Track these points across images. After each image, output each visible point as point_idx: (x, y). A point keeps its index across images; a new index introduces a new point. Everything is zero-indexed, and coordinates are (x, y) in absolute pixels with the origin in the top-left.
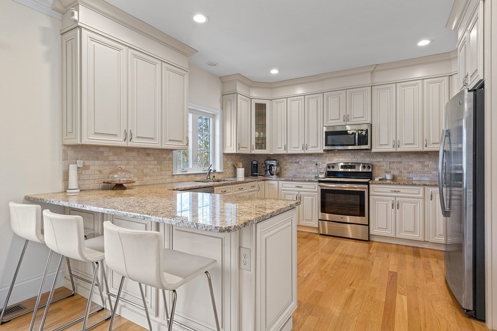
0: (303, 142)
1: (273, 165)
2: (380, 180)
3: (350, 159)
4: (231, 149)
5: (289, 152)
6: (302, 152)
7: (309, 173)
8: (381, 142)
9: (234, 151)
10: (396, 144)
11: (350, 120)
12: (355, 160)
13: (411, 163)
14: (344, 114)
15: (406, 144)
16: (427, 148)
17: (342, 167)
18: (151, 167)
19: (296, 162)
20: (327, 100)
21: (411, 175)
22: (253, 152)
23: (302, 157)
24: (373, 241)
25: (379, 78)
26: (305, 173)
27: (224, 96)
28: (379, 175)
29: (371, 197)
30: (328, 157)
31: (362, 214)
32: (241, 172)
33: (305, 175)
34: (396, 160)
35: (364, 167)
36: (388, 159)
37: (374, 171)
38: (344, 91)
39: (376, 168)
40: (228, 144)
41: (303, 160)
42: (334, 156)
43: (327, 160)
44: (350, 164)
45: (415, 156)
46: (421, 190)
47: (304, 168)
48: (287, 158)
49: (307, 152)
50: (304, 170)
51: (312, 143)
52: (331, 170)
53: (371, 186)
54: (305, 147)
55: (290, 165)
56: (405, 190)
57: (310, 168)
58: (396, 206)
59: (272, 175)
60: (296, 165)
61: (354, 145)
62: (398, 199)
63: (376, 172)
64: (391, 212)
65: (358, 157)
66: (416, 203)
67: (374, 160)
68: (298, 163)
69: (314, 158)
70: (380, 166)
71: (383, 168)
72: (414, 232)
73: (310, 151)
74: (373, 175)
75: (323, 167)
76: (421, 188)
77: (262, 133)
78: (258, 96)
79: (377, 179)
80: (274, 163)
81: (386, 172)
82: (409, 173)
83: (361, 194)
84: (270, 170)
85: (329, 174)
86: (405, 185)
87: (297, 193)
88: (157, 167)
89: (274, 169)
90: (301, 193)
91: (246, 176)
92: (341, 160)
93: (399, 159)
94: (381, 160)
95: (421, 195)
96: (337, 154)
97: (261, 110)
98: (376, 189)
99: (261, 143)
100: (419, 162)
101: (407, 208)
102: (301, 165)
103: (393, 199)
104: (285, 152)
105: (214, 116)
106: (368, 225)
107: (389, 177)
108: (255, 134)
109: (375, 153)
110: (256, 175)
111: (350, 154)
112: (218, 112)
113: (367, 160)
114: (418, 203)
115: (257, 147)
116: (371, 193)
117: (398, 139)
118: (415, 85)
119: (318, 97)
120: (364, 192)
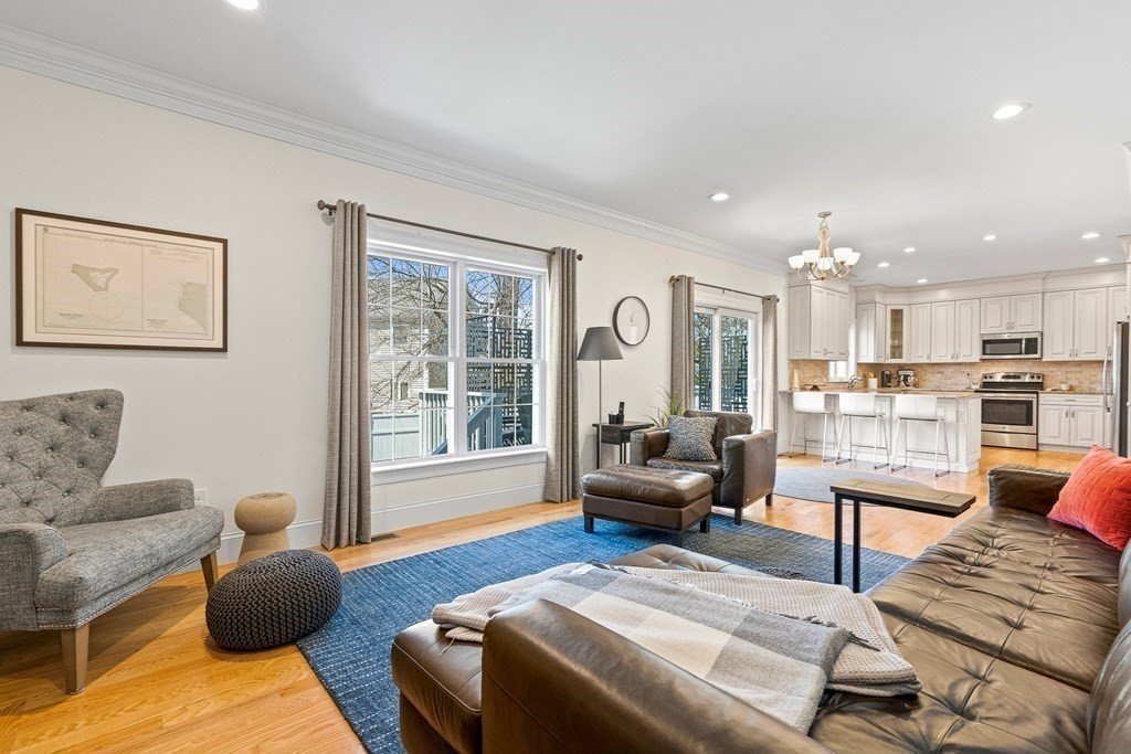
0: (952, 352)
1: (908, 376)
2: (1052, 390)
3: (1014, 369)
4: (871, 359)
5: (933, 361)
6: (952, 361)
7: (958, 384)
8: (1053, 351)
9: (872, 361)
10: (1074, 353)
11: (1015, 328)
12: (1019, 369)
13: (1092, 373)
14: (1008, 321)
15: (1085, 353)
17: (1004, 377)
19: (939, 373)
20: (986, 307)
21: (1094, 386)
22: (887, 362)
23: (950, 367)
24: (1042, 450)
25: (1052, 284)
27: (859, 306)
28: (1052, 386)
29: (1041, 406)
30: (984, 367)
31: (1029, 422)
32: (873, 382)
34: (1074, 369)
35: (1033, 377)
36: (1064, 369)
37: (1045, 382)
38: (1008, 298)
39: (1048, 378)
40: (863, 352)
41: (949, 370)
42: (993, 365)
43: (983, 370)
44: (1013, 374)
45: (1099, 365)
46: (1101, 399)
47: (950, 378)
48: (927, 367)
49: (956, 361)
50: (952, 381)
51: (965, 352)
52: (989, 380)
53: (1041, 395)
54: (954, 356)
55: (931, 376)
56: (1080, 399)
57: (960, 378)
58: (1071, 415)
59: (909, 386)
60: (939, 375)
61: (1021, 353)
62: (1073, 408)
63: (1047, 383)
64: (1065, 420)
65: (1024, 366)
66: (1094, 411)
67: (1045, 370)
68: (942, 373)
69: (965, 367)
70: (1053, 376)
71: (1055, 377)
72: (1091, 440)
73: (961, 360)
74: (1045, 386)
75: (977, 377)
77: (898, 341)
78: (897, 301)
79: (1048, 390)
80: (911, 373)
81: (1062, 383)
82: (1091, 382)
83: (1029, 404)
84: (905, 380)
85: (985, 385)
86: (1081, 393)
89: (911, 380)
91: (878, 386)
92: (1001, 369)
93: (1079, 369)
94: (1055, 369)
96: (996, 364)
97: (897, 315)
98: (1046, 399)
99: (897, 350)
101: (1084, 418)
102: (946, 375)
103: (1067, 407)
104: (927, 361)
106: (1037, 434)
107: (1064, 387)
108: (889, 342)
109: (1047, 362)
110: (890, 387)
111: (1013, 363)
112: (853, 321)
113: (1037, 370)
114: (1097, 412)
115: (893, 356)
116: (1040, 402)
117: (1076, 347)
118: (1096, 293)
119: (973, 303)
120: (1032, 401)
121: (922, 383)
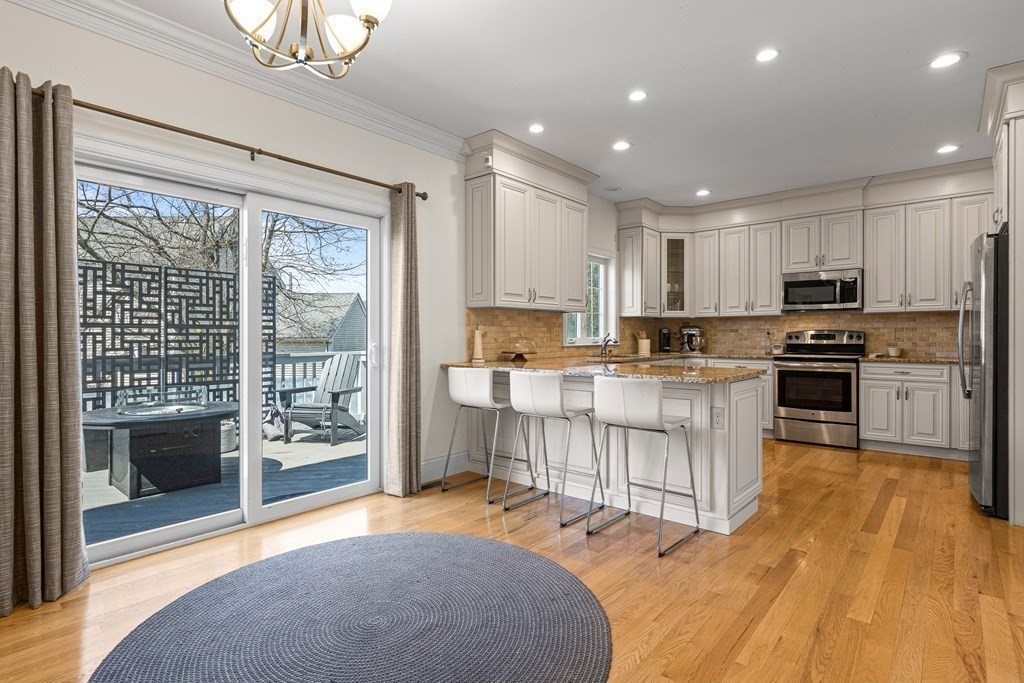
0: (747, 299)
1: (694, 335)
2: (877, 356)
3: (827, 325)
4: (634, 310)
5: (722, 314)
6: (746, 314)
7: (755, 348)
8: (880, 297)
9: (638, 314)
10: (906, 300)
11: (826, 263)
12: (834, 325)
13: (932, 330)
14: (817, 253)
15: (922, 300)
17: (813, 337)
18: (541, 335)
19: (732, 331)
20: (788, 232)
21: (932, 350)
22: (664, 315)
23: (744, 323)
24: (865, 450)
25: (876, 197)
26: (748, 347)
27: (621, 232)
28: (877, 350)
29: (862, 382)
30: (788, 322)
31: (846, 406)
32: (645, 345)
33: (749, 351)
34: (906, 325)
35: (851, 337)
36: (892, 325)
37: (867, 344)
38: (816, 219)
39: (872, 339)
40: (627, 301)
41: (746, 327)
42: (799, 319)
43: (787, 326)
44: (826, 332)
45: (940, 318)
46: (945, 371)
47: (746, 339)
48: (717, 323)
49: (752, 314)
50: (748, 343)
51: (762, 299)
52: (794, 341)
53: (862, 365)
54: (749, 306)
55: (722, 336)
56: (917, 371)
57: (758, 339)
58: (904, 395)
59: (694, 350)
60: (732, 334)
61: (834, 302)
62: (906, 384)
63: (871, 344)
64: (895, 404)
65: (840, 321)
66: (937, 390)
67: (868, 326)
68: (737, 331)
69: (763, 323)
70: (879, 335)
71: (882, 338)
72: (933, 435)
73: (758, 312)
74: (867, 350)
75: (780, 336)
76: (946, 368)
77: (677, 286)
78: (673, 227)
79: (872, 356)
80: (696, 331)
81: (890, 345)
82: (930, 345)
83: (846, 377)
84: (690, 342)
85: (791, 348)
86: (918, 362)
88: (547, 335)
89: (696, 341)
91: (652, 351)
92: (810, 325)
93: (912, 324)
94: (880, 325)
95: (945, 378)
96: (804, 317)
97: (676, 249)
98: (869, 370)
99: (676, 299)
100: (945, 328)
101: (922, 400)
102: (741, 334)
103: (898, 384)
104: (716, 315)
105: (606, 262)
106: (858, 424)
107: (893, 352)
108: (666, 288)
109: (869, 314)
110: (668, 351)
111: (827, 317)
113: (857, 327)
114: (941, 390)
115: (671, 307)
116: (862, 375)
117: (909, 292)
118: (938, 207)
119: (772, 228)
120: (850, 374)
121: (712, 346)
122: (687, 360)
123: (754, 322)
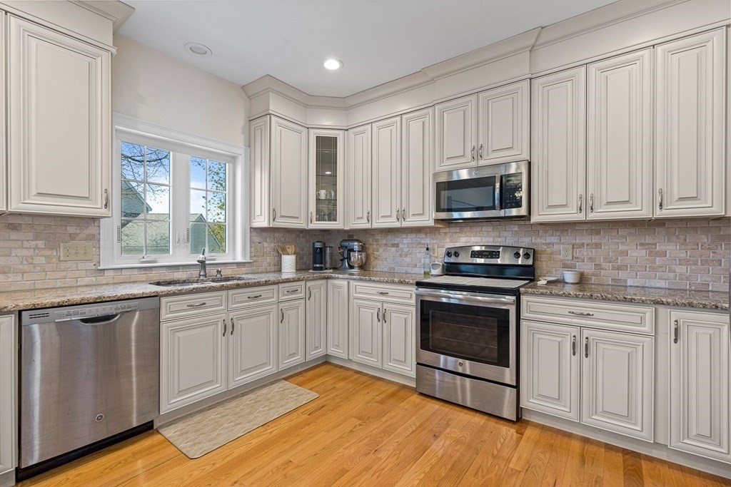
0: (399, 207)
1: (353, 250)
2: (549, 282)
3: (491, 239)
4: (262, 221)
5: (375, 225)
6: (397, 225)
7: (415, 266)
8: (552, 201)
9: (265, 224)
10: (586, 203)
11: (485, 156)
12: (499, 240)
13: (622, 248)
14: (474, 144)
15: (609, 203)
16: (664, 211)
17: (474, 254)
19: (393, 245)
20: (442, 118)
21: (622, 274)
22: (312, 226)
23: (404, 236)
24: (528, 423)
25: (547, 61)
26: (408, 265)
27: (253, 123)
28: (549, 273)
29: (524, 324)
30: (448, 235)
31: (501, 358)
32: (289, 262)
33: (409, 270)
34: (586, 240)
35: (517, 255)
36: (569, 239)
37: (538, 264)
38: (473, 98)
39: (544, 258)
40: (257, 209)
41: (406, 241)
42: (461, 232)
43: (448, 240)
44: (491, 249)
45: (632, 231)
46: (648, 315)
47: (406, 256)
48: (378, 237)
49: (405, 224)
50: (408, 260)
51: (415, 207)
52: (453, 260)
53: (524, 299)
54: (402, 215)
55: (384, 251)
56: (604, 312)
57: (418, 255)
58: (582, 348)
59: (351, 267)
60: (393, 249)
61: (493, 208)
62: (586, 333)
63: (543, 265)
64: (570, 362)
65: (505, 234)
66: (635, 346)
67: (539, 240)
68: (397, 245)
69: (422, 235)
70: (552, 253)
71: (556, 257)
72: (627, 418)
73: (411, 222)
74: (538, 272)
75: (440, 258)
76: (649, 311)
78: (325, 122)
79: (542, 282)
80: (356, 246)
81: (566, 266)
82: (618, 268)
84: (349, 258)
85: (451, 269)
86: (604, 299)
87: (379, 305)
88: (46, 252)
89: (355, 257)
90: (386, 306)
91: (298, 270)
92: (472, 239)
93: (595, 239)
94: (554, 239)
95: (647, 328)
96: (465, 229)
97: (326, 151)
98: (534, 307)
99: (327, 208)
100: (641, 244)
101: (610, 359)
102: (402, 249)
103: (575, 331)
104: (368, 226)
105: (233, 159)
106: (517, 387)
107: (570, 277)
108: (315, 193)
109: (541, 224)
110: (321, 269)
111: (490, 229)
112: (240, 150)
113: (526, 241)
114: (641, 347)
115: (320, 217)
116: (524, 314)
117: (590, 191)
118: (633, 62)
119: (424, 116)
120: (507, 311)
121: (373, 262)
122: (330, 281)
123: (414, 236)
